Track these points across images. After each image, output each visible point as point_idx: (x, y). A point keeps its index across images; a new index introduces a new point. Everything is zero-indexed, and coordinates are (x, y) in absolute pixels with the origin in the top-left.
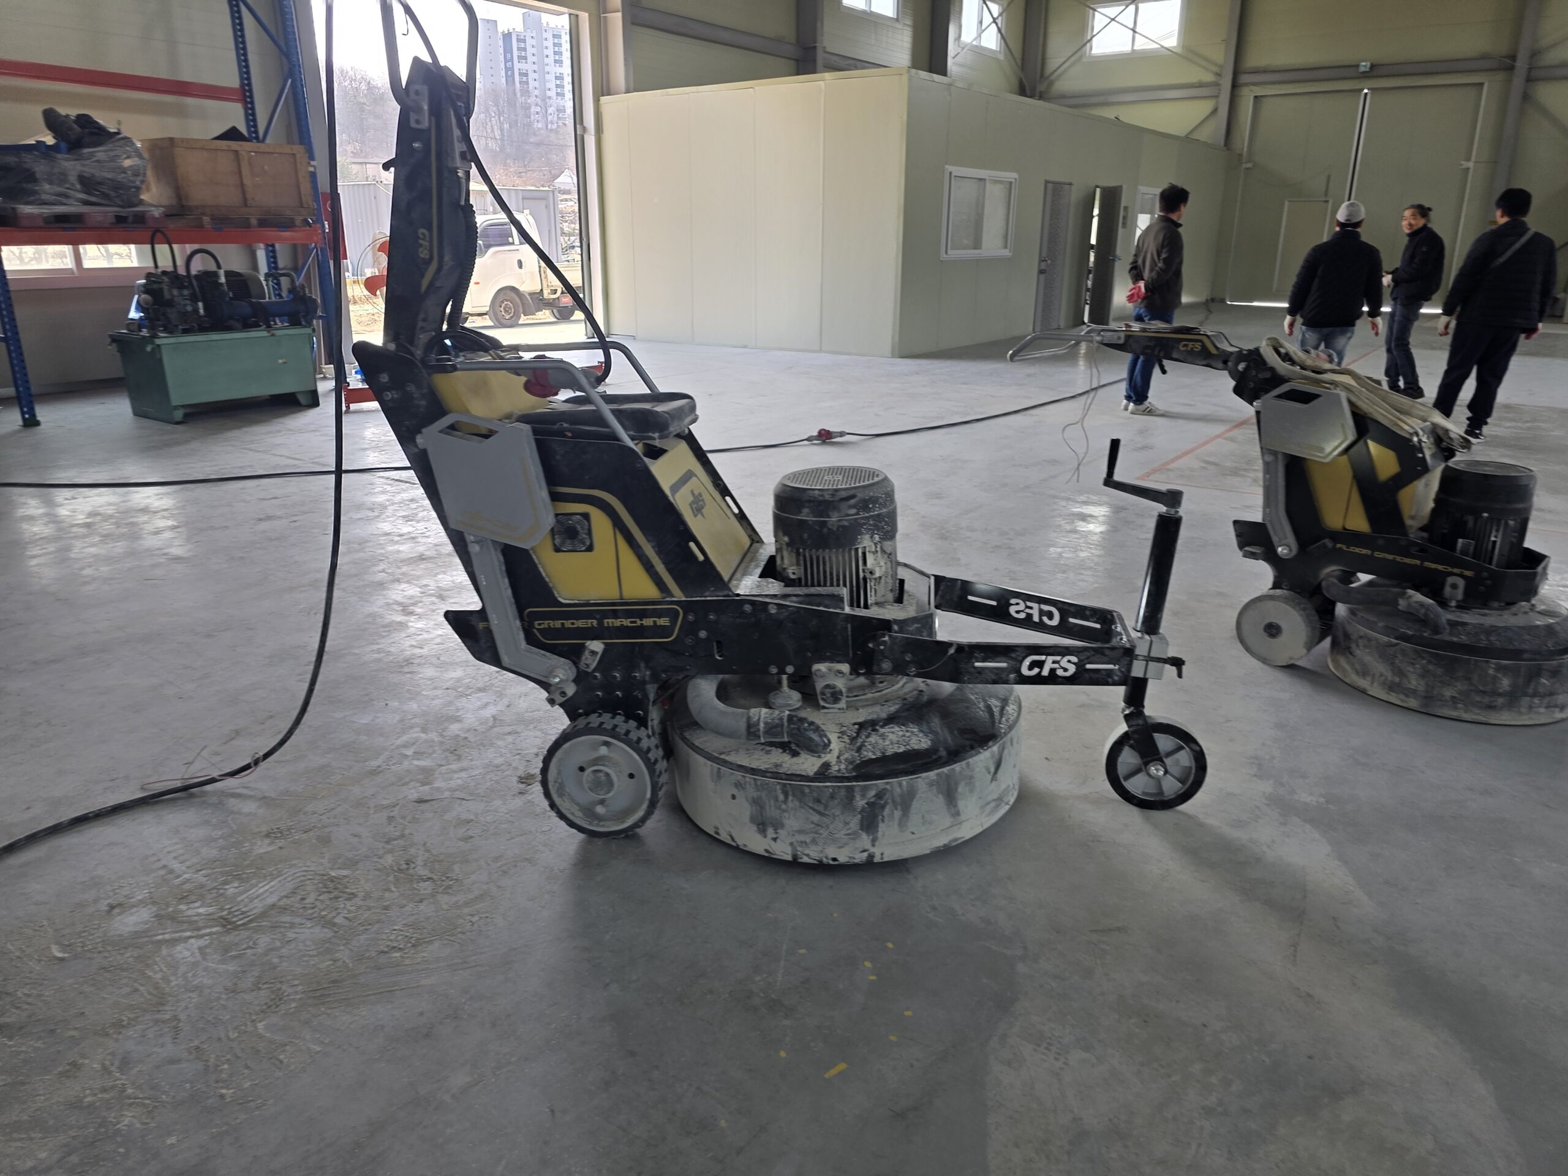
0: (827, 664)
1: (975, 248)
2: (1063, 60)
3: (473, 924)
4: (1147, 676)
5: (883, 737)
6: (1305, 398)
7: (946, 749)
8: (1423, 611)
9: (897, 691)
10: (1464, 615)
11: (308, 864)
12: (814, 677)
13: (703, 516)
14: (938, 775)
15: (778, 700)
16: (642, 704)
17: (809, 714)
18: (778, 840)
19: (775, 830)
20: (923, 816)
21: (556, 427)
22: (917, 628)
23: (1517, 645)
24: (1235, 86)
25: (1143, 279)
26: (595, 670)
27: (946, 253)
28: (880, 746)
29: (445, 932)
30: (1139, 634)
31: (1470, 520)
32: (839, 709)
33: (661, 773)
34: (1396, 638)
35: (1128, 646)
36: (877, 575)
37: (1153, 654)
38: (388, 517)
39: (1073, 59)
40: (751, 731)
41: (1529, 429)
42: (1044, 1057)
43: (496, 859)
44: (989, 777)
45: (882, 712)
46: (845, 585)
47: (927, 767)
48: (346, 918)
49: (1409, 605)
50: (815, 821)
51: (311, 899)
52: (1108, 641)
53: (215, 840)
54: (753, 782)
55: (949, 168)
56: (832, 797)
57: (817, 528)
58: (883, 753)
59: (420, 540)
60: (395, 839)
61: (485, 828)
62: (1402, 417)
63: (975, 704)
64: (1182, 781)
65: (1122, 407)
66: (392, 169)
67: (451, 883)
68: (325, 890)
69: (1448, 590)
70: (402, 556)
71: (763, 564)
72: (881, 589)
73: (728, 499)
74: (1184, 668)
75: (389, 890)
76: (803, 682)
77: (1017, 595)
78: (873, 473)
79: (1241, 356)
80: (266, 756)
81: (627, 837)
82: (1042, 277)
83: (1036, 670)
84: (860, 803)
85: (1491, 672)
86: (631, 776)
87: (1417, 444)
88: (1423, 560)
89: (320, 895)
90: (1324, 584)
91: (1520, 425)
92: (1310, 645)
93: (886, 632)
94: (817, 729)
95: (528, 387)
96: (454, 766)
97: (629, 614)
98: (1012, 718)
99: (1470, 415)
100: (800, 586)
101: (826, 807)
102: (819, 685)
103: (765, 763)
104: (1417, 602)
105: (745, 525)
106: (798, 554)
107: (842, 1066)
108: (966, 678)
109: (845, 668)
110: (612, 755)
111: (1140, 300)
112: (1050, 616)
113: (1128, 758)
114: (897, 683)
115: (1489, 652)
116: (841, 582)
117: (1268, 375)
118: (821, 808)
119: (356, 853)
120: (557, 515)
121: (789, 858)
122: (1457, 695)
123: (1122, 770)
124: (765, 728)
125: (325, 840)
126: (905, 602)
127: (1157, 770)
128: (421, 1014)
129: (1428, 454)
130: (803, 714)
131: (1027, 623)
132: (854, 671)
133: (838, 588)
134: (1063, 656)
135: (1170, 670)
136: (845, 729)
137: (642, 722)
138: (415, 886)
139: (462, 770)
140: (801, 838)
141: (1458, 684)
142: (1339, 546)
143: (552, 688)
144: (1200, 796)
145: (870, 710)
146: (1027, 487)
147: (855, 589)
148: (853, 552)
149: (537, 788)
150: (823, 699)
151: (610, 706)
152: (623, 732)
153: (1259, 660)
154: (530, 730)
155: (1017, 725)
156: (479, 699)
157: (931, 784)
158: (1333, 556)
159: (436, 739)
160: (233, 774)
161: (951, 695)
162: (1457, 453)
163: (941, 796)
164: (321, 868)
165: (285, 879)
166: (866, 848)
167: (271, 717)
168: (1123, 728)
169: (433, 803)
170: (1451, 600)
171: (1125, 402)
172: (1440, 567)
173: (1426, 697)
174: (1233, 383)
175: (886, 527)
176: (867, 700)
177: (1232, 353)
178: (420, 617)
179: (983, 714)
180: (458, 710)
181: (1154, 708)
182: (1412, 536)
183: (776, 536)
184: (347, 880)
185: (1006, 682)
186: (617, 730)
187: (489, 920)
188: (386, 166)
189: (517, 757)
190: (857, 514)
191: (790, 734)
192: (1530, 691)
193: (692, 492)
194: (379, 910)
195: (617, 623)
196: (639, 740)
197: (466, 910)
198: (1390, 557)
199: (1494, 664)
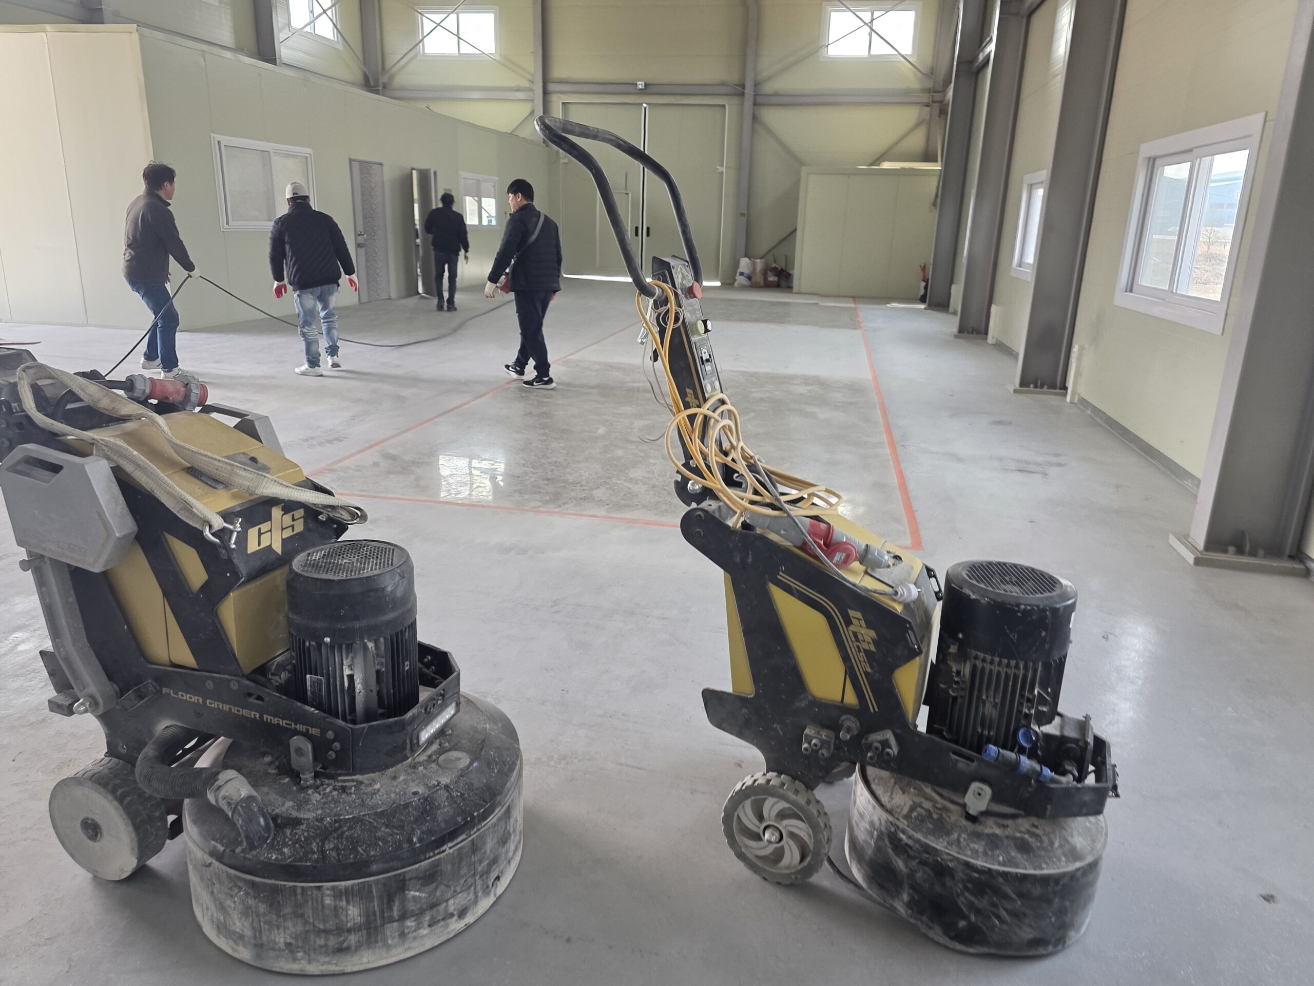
2: (400, 56)
23: (366, 848)
24: (545, 92)
27: (228, 223)
39: (410, 56)
55: (217, 137)
82: (361, 250)
85: (328, 901)
88: (261, 712)
122: (293, 941)
141: (289, 924)
142: (165, 690)
158: (162, 705)
172: (282, 723)
192: (396, 913)
198: (226, 707)
199: (328, 889)
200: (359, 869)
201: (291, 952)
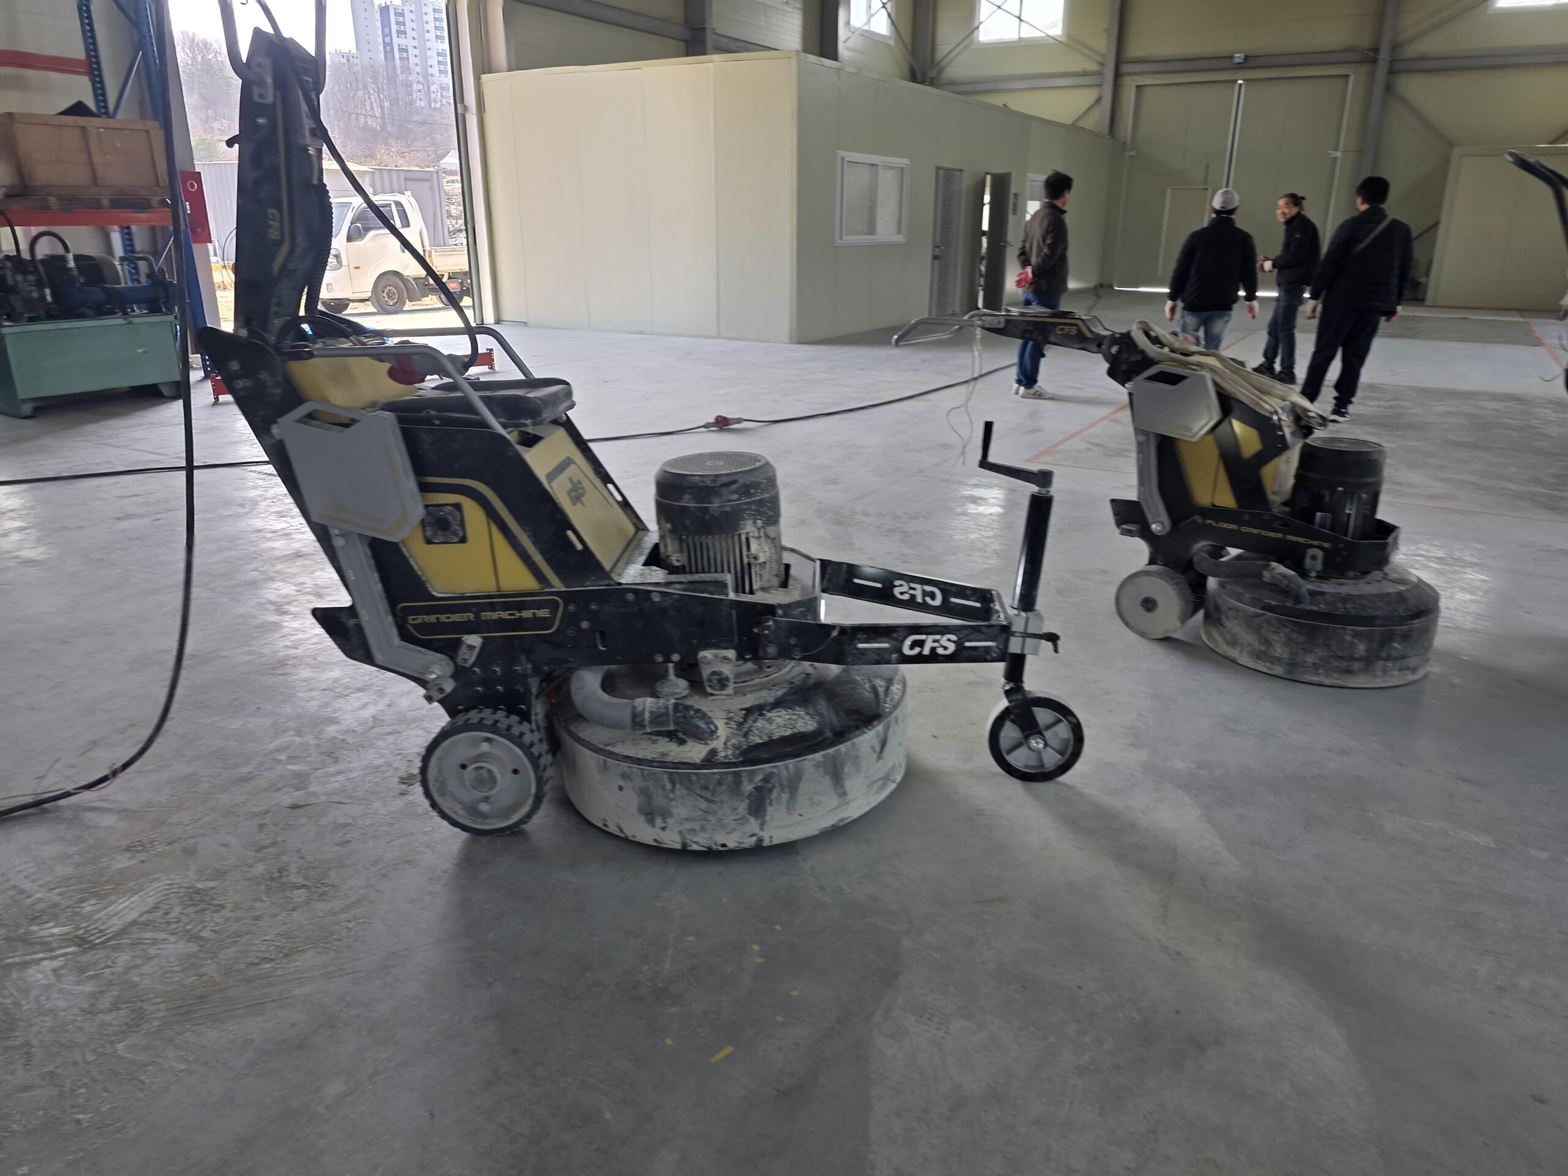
0: (713, 651)
1: (869, 234)
2: (953, 46)
3: (349, 929)
4: (1025, 652)
5: (770, 721)
6: (1173, 379)
7: (832, 730)
8: (1285, 582)
9: (784, 675)
10: (1325, 586)
11: (173, 877)
12: (702, 665)
13: (583, 504)
14: (824, 756)
15: (664, 688)
16: (524, 698)
17: (697, 702)
18: (667, 830)
19: (663, 819)
20: (811, 799)
21: (423, 414)
22: (802, 612)
23: (1371, 612)
24: (1118, 75)
25: (1030, 265)
26: (474, 665)
27: (841, 238)
28: (767, 731)
29: (319, 940)
30: (1016, 612)
31: (1327, 493)
32: (727, 695)
33: (545, 767)
34: (1262, 609)
35: (1004, 623)
36: (762, 560)
37: (1030, 630)
38: (260, 513)
39: (961, 46)
40: (637, 721)
41: (1391, 407)
42: (926, 1027)
43: (376, 862)
44: (875, 756)
45: (769, 696)
46: (729, 572)
47: (813, 749)
48: (213, 931)
49: (1273, 577)
50: (703, 808)
51: (174, 914)
52: (988, 619)
53: (70, 856)
54: (639, 772)
55: (842, 153)
56: (720, 783)
57: (699, 514)
58: (770, 737)
59: (294, 536)
60: (267, 847)
61: (362, 831)
62: (1263, 397)
63: (860, 685)
64: (1061, 753)
65: (1013, 391)
66: (237, 146)
67: (326, 889)
68: (189, 903)
69: (1308, 562)
70: (278, 553)
71: (647, 552)
72: (766, 575)
73: (610, 486)
74: (1060, 643)
75: (260, 900)
76: (690, 670)
77: (901, 577)
78: (754, 458)
79: (1114, 339)
80: (126, 766)
81: (513, 834)
82: (937, 262)
83: (917, 650)
84: (748, 787)
85: (1348, 638)
86: (515, 772)
87: (1277, 422)
88: (1285, 534)
89: (184, 909)
90: (1195, 559)
91: (1382, 403)
92: (1185, 617)
93: (770, 617)
94: (704, 716)
95: (392, 374)
96: (331, 769)
97: (506, 606)
98: (897, 697)
99: (1336, 394)
100: (684, 572)
101: (714, 793)
102: (706, 672)
103: (651, 752)
104: (1280, 574)
105: (629, 512)
106: (681, 540)
107: (729, 1049)
108: (849, 660)
109: (731, 654)
110: (496, 751)
111: (1028, 285)
112: (933, 596)
113: (1010, 733)
114: (785, 667)
115: (1345, 620)
116: (726, 568)
117: (1138, 358)
118: (708, 795)
119: (223, 863)
120: (427, 506)
121: (678, 846)
122: (1317, 661)
123: (1004, 743)
124: (650, 717)
125: (191, 852)
126: (790, 587)
127: (1037, 743)
128: (294, 1025)
129: (1287, 432)
130: (689, 702)
131: (911, 604)
132: (740, 657)
133: (722, 575)
134: (943, 634)
135: (1047, 645)
136: (731, 715)
137: (525, 717)
138: (288, 894)
139: (340, 773)
140: (688, 826)
141: (1318, 651)
142: (1208, 522)
143: (430, 685)
144: (1079, 766)
145: (758, 694)
146: (921, 471)
147: (739, 575)
148: (736, 538)
149: (418, 789)
150: (711, 686)
151: (491, 701)
152: (504, 727)
153: (1137, 633)
154: (412, 729)
155: (903, 704)
156: (358, 699)
157: (817, 766)
158: (1203, 532)
159: (312, 742)
160: (89, 787)
161: (838, 677)
162: (1315, 430)
163: (827, 777)
164: (186, 880)
165: (146, 894)
166: (755, 832)
167: (132, 725)
168: (1004, 703)
169: (308, 808)
170: (1310, 571)
171: (1016, 385)
172: (1301, 540)
173: (1289, 664)
174: (1106, 366)
175: (769, 512)
176: (754, 685)
177: (1105, 337)
178: (295, 616)
179: (868, 695)
180: (335, 711)
181: (1034, 683)
182: (1276, 510)
183: (659, 523)
184: (214, 891)
185: (888, 662)
186: (499, 725)
187: (366, 925)
188: (230, 143)
189: (399, 757)
190: (739, 499)
191: (676, 723)
192: (1384, 655)
193: (571, 479)
194: (248, 921)
195: (495, 615)
196: (522, 734)
197: (343, 916)
198: (1255, 531)
199: (1350, 630)
200: (1369, 621)
201: (1316, 669)
